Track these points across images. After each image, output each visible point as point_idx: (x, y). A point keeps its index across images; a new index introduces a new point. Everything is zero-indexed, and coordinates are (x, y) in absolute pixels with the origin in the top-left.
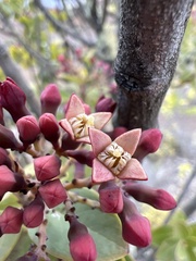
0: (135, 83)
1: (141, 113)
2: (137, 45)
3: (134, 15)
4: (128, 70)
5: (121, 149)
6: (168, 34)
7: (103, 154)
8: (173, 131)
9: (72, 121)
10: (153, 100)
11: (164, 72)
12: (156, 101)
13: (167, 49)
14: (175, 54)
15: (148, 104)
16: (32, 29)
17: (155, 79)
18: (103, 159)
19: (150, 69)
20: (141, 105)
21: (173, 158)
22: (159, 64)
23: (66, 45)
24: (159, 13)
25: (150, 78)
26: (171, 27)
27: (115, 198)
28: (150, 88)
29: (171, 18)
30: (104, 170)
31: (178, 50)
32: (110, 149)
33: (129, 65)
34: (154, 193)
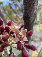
0: (27, 19)
1: (29, 26)
2: (27, 10)
3: (25, 3)
4: (25, 16)
5: (22, 34)
6: (33, 7)
7: (18, 35)
8: (40, 35)
9: (12, 27)
10: (31, 23)
11: (33, 16)
12: (32, 23)
13: (33, 11)
14: (35, 12)
15: (30, 24)
16: (10, 13)
17: (31, 18)
18: (18, 36)
19: (30, 15)
20: (28, 24)
21: (40, 41)
22: (32, 14)
23: (17, 16)
24: (30, 2)
25: (30, 18)
26: (34, 6)
27: (20, 46)
28: (30, 20)
29: (33, 3)
30: (17, 39)
31: (36, 11)
32: (20, 34)
33: (25, 15)
34: (31, 46)
